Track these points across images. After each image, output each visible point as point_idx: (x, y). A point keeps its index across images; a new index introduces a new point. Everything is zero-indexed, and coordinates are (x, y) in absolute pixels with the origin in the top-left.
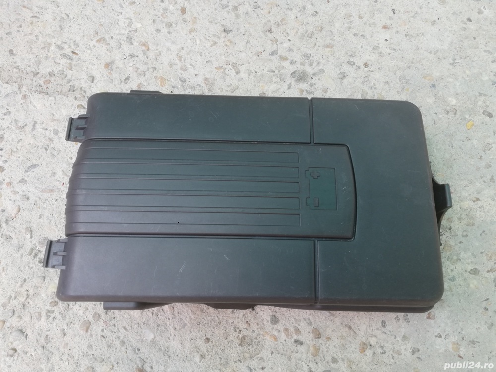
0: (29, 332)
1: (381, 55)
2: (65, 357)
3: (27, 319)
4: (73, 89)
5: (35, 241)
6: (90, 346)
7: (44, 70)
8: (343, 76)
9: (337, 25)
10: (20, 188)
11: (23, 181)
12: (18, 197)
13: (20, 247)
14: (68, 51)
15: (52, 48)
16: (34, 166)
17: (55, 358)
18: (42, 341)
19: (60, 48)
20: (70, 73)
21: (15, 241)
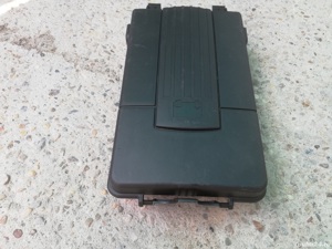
0: (48, 219)
1: (308, 77)
2: (70, 243)
3: (48, 210)
4: (108, 71)
5: (66, 158)
6: (89, 238)
7: (92, 58)
8: (282, 86)
9: (279, 57)
10: (63, 123)
11: (66, 119)
12: (60, 128)
13: (55, 160)
14: (109, 50)
15: (100, 47)
16: (75, 111)
17: (63, 242)
18: (56, 228)
19: (104, 47)
20: (107, 62)
21: (52, 156)
